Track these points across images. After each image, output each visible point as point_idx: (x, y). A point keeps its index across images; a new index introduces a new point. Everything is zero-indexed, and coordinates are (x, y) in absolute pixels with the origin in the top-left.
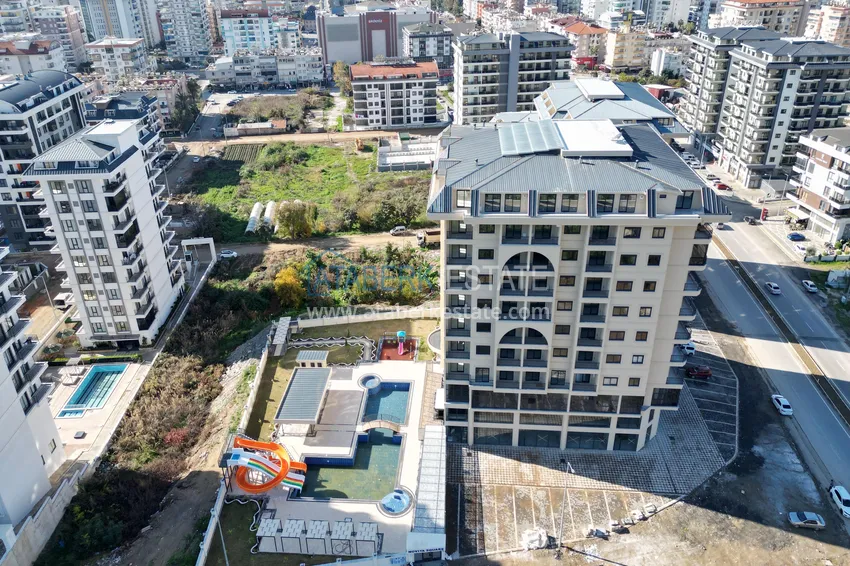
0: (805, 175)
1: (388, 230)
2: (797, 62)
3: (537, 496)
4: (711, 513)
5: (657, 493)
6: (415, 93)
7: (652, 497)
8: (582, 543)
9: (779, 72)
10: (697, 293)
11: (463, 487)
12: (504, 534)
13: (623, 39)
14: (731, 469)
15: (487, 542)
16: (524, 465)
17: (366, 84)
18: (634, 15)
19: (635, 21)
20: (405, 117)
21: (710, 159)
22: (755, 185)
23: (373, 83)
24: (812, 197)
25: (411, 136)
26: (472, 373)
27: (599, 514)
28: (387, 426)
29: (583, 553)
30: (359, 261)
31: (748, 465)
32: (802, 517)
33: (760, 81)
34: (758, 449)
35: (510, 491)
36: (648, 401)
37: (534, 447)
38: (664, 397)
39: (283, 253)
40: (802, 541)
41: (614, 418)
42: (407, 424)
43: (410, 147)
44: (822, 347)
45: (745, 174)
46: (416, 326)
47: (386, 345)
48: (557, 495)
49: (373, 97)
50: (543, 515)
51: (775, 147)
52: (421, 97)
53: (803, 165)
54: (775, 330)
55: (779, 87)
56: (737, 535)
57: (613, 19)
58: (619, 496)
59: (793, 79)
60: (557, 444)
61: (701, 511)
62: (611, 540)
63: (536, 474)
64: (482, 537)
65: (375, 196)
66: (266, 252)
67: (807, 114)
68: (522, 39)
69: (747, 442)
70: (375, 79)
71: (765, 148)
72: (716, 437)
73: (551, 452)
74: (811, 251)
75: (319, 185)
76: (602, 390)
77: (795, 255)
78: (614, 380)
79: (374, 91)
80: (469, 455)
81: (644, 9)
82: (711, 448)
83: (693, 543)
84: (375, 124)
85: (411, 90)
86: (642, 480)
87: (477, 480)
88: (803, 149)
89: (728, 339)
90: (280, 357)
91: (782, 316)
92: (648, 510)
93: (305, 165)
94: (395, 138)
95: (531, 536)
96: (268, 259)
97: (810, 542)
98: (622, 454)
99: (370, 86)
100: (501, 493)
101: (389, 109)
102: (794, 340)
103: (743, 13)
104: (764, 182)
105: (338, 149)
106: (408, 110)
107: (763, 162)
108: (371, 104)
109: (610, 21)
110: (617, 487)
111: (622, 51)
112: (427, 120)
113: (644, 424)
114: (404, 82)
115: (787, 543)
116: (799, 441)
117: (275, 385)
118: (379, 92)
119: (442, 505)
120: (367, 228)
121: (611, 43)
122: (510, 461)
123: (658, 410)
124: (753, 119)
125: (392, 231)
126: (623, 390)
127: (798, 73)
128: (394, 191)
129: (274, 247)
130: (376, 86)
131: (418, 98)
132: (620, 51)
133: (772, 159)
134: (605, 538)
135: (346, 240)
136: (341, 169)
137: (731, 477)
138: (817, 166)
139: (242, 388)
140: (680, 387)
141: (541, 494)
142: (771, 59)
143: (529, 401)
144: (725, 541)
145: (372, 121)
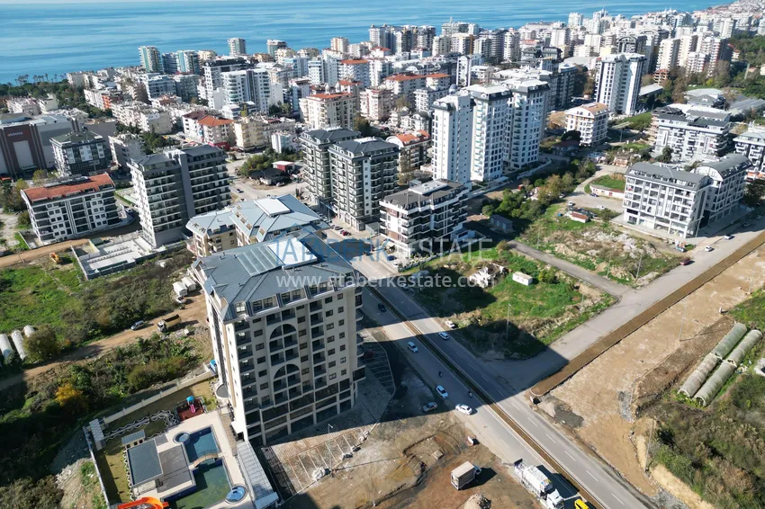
0: (387, 222)
1: (129, 327)
2: (367, 156)
3: (311, 454)
4: (392, 422)
5: (367, 425)
6: (95, 203)
7: (366, 427)
8: (341, 464)
9: (358, 162)
10: (361, 318)
11: (271, 468)
12: (303, 480)
13: (247, 127)
14: (394, 398)
15: (296, 487)
16: (298, 442)
17: (46, 204)
18: (248, 105)
19: (250, 110)
20: (89, 224)
21: (333, 215)
22: (362, 229)
23: (51, 203)
24: (394, 234)
25: (103, 239)
26: (260, 402)
27: (344, 447)
28: (210, 457)
29: (344, 468)
30: (118, 359)
31: (401, 393)
32: (428, 406)
33: (350, 169)
34: (403, 383)
35: (297, 458)
36: (351, 380)
37: (302, 430)
38: (358, 375)
39: (42, 374)
40: (430, 417)
41: (337, 395)
42: (220, 451)
43: (106, 250)
44: (417, 319)
45: (355, 223)
46: (194, 389)
47: (180, 410)
48: (322, 448)
49: (55, 213)
50: (318, 461)
51: (367, 205)
52: (102, 205)
53: (384, 216)
54: (395, 317)
55: (361, 170)
56: (406, 427)
57: (233, 110)
58: (351, 434)
59: (367, 165)
60: (312, 423)
61: (388, 423)
62: (354, 456)
63: (307, 443)
64: (292, 487)
65: (100, 302)
66: (26, 379)
67: (378, 183)
68: (188, 155)
69: (398, 382)
70: (54, 199)
71: (362, 206)
72: (384, 385)
73: (310, 428)
74: (400, 265)
75: (38, 306)
76: (330, 383)
77: (393, 269)
78: (335, 376)
79: (54, 209)
80: (267, 450)
81: (253, 100)
82: (384, 391)
83: (389, 440)
84: (60, 236)
85: (91, 202)
86: (358, 421)
87: (277, 461)
88: (383, 208)
89: (376, 330)
90: (103, 450)
91: (396, 308)
92: (365, 433)
93: (11, 291)
94: (88, 244)
95: (316, 474)
96: (32, 384)
97: (433, 416)
98: (345, 413)
99: (50, 206)
100: (292, 461)
101: (72, 220)
102: (405, 320)
103: (323, 106)
104: (367, 226)
105: (34, 268)
106: (91, 218)
107: (363, 214)
108: (53, 220)
109: (231, 112)
110: (348, 430)
111: (248, 136)
112: (110, 222)
113: (352, 393)
114: (83, 196)
115: (425, 420)
116: (419, 372)
117: (112, 469)
118: (60, 209)
119: (267, 480)
120: (109, 331)
121: (238, 130)
122: (290, 443)
123: (356, 382)
124: (351, 190)
125: (132, 328)
126: (340, 378)
127: (369, 161)
128: (114, 293)
129: (31, 373)
130: (55, 205)
131: (98, 206)
132: (247, 136)
133: (368, 212)
134: (351, 456)
135: (95, 346)
136: (51, 286)
137: (396, 402)
138: (392, 217)
139: (87, 481)
140: (364, 366)
141: (313, 452)
142: (353, 156)
143: (295, 405)
144: (401, 432)
145: (57, 234)
